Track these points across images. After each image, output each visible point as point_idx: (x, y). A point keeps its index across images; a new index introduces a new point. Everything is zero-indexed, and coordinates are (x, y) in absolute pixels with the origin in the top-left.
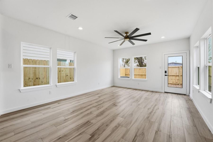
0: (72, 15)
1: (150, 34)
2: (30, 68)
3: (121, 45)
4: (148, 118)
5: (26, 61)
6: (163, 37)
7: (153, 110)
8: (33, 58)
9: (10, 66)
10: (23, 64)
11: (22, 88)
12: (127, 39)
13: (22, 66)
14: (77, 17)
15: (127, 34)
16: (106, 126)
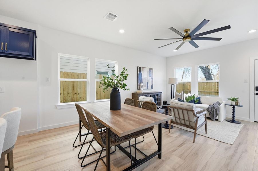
0: (110, 14)
1: (229, 27)
2: (69, 82)
3: (177, 49)
4: (227, 165)
5: (65, 74)
6: (252, 31)
7: (235, 152)
8: (72, 71)
9: (47, 80)
10: (60, 78)
11: (59, 104)
12: (188, 39)
13: (59, 79)
14: (116, 16)
15: (187, 33)
16: (155, 167)
